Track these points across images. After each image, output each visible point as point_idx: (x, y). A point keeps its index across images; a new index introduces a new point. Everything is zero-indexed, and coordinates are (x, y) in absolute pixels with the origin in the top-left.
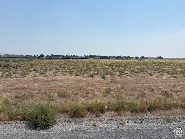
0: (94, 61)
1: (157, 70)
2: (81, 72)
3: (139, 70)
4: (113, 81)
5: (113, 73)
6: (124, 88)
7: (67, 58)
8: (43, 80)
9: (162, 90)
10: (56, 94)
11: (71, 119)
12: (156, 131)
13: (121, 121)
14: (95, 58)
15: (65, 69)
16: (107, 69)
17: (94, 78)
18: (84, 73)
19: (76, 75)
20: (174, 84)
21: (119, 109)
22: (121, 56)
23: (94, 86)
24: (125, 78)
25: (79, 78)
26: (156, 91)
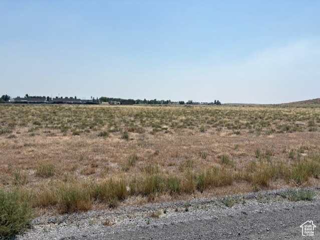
0: (109, 108)
1: (212, 122)
2: (85, 127)
3: (184, 123)
4: (143, 143)
5: (142, 129)
6: (160, 154)
7: (58, 103)
8: (5, 145)
9: (219, 155)
10: (33, 172)
11: (61, 217)
12: (209, 222)
13: (154, 211)
14: (112, 102)
15: (52, 122)
16: (132, 121)
17: (108, 138)
18: (90, 130)
19: (73, 134)
20: (236, 144)
21: (150, 191)
22: (157, 100)
23: (107, 152)
24: (162, 137)
25: (79, 140)
26: (210, 157)
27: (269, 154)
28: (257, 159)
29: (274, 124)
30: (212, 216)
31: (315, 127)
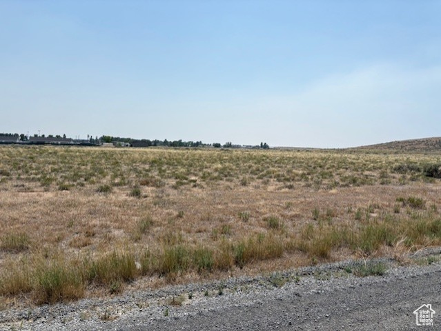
0: (114, 151)
1: (257, 172)
2: (77, 179)
3: (220, 173)
4: (160, 202)
5: (160, 182)
6: (184, 217)
7: (37, 144)
9: (266, 216)
11: (38, 310)
12: (251, 309)
13: (175, 296)
14: (118, 143)
15: (27, 172)
16: (147, 171)
17: (111, 195)
18: (85, 182)
19: (59, 189)
20: (288, 201)
21: (169, 268)
22: (183, 141)
23: (109, 214)
24: (188, 192)
25: (69, 197)
26: (254, 219)
27: (330, 215)
28: (315, 222)
29: (338, 174)
30: (255, 301)
31: (388, 179)
